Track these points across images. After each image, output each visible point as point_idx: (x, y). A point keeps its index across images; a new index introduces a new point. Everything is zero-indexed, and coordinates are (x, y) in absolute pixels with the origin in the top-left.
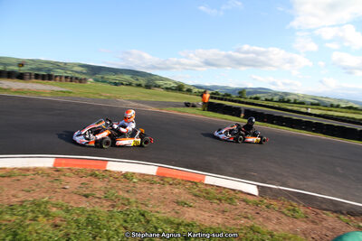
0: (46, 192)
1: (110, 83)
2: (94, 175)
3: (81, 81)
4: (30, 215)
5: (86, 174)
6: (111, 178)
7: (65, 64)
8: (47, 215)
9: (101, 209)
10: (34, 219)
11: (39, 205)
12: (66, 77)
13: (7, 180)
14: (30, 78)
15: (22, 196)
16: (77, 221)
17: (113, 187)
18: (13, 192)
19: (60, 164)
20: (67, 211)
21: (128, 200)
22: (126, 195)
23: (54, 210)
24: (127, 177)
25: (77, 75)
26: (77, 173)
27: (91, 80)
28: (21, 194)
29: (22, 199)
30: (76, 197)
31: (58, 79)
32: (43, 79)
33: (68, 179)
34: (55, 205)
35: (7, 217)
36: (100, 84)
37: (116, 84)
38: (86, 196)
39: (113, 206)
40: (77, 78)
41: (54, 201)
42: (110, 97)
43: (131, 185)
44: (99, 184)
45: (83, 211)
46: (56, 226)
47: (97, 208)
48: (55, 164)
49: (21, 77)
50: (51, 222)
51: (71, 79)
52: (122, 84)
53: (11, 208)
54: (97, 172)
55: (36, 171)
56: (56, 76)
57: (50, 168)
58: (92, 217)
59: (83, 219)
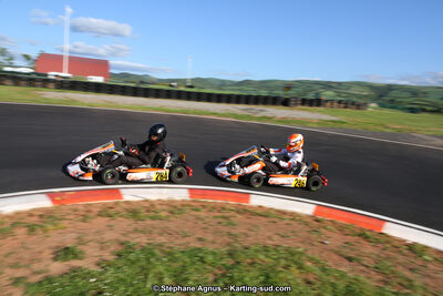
0: (301, 242)
1: (404, 109)
2: (363, 236)
3: (358, 107)
4: (283, 262)
5: (353, 231)
6: (388, 245)
7: (340, 84)
8: (300, 267)
9: (368, 281)
10: (287, 267)
11: (293, 255)
12: (340, 102)
13: (264, 220)
14: (296, 105)
15: (277, 240)
16: (333, 285)
17: (388, 258)
18: (269, 234)
19: (321, 214)
20: (324, 270)
21: (410, 281)
22: (407, 274)
23: (309, 264)
24: (413, 248)
25: (355, 99)
26: (341, 229)
27: (373, 105)
28: (275, 238)
29: (277, 242)
30: (336, 257)
31: (328, 104)
32: (311, 105)
33: (329, 234)
34: (311, 260)
35: (262, 257)
36: (386, 111)
37: (412, 111)
38: (350, 259)
39: (386, 283)
40: (353, 104)
41: (309, 254)
42: (400, 130)
43: (419, 262)
44: (368, 249)
45: (343, 275)
46: (309, 283)
47: (362, 277)
48: (316, 212)
49: (286, 103)
50: (304, 276)
51: (346, 104)
52: (424, 110)
53: (266, 249)
54: (368, 233)
55: (293, 216)
56: (327, 101)
57: (309, 216)
58: (354, 286)
59: (341, 285)
